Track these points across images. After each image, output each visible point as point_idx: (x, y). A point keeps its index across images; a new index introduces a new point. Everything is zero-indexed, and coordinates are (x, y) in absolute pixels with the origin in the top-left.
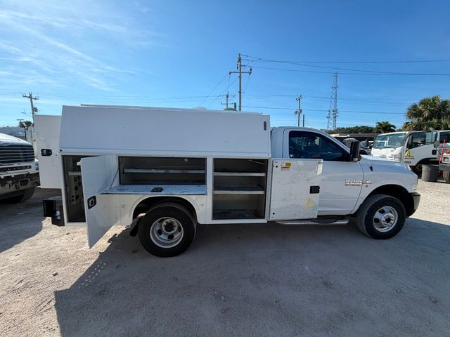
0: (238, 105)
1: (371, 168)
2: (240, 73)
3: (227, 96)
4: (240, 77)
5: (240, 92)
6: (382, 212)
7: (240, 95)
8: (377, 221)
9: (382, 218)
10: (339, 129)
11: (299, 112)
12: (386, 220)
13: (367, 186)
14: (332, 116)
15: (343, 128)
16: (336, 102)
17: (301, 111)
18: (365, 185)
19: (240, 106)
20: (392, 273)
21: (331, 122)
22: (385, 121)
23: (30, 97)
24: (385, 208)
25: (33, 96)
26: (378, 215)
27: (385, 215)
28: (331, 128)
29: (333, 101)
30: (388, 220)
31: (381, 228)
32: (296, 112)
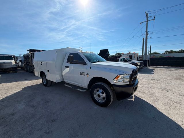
1: (90, 68)
2: (147, 21)
4: (147, 24)
13: (88, 76)
24: (99, 89)
27: (97, 93)
30: (99, 96)
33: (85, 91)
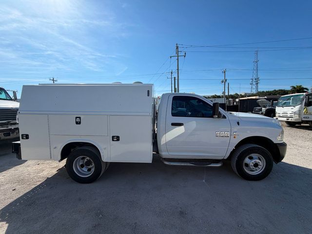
0: (176, 78)
1: (238, 123)
2: (178, 56)
3: (172, 73)
4: (178, 59)
5: (178, 69)
6: (251, 158)
7: (178, 72)
8: (247, 165)
9: (251, 163)
10: (260, 92)
11: (224, 81)
12: (254, 165)
13: (234, 137)
14: (254, 83)
15: (263, 92)
16: (257, 72)
17: (226, 80)
18: (232, 137)
19: (178, 79)
20: (244, 210)
21: (254, 87)
22: (299, 85)
23: (53, 80)
24: (253, 155)
25: (55, 80)
26: (247, 160)
27: (253, 161)
28: (254, 92)
29: (255, 72)
30: (256, 165)
31: (251, 171)
32: (222, 82)
33: (219, 165)
